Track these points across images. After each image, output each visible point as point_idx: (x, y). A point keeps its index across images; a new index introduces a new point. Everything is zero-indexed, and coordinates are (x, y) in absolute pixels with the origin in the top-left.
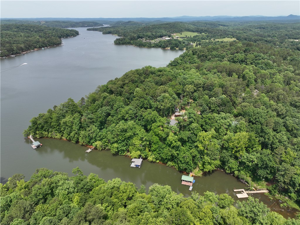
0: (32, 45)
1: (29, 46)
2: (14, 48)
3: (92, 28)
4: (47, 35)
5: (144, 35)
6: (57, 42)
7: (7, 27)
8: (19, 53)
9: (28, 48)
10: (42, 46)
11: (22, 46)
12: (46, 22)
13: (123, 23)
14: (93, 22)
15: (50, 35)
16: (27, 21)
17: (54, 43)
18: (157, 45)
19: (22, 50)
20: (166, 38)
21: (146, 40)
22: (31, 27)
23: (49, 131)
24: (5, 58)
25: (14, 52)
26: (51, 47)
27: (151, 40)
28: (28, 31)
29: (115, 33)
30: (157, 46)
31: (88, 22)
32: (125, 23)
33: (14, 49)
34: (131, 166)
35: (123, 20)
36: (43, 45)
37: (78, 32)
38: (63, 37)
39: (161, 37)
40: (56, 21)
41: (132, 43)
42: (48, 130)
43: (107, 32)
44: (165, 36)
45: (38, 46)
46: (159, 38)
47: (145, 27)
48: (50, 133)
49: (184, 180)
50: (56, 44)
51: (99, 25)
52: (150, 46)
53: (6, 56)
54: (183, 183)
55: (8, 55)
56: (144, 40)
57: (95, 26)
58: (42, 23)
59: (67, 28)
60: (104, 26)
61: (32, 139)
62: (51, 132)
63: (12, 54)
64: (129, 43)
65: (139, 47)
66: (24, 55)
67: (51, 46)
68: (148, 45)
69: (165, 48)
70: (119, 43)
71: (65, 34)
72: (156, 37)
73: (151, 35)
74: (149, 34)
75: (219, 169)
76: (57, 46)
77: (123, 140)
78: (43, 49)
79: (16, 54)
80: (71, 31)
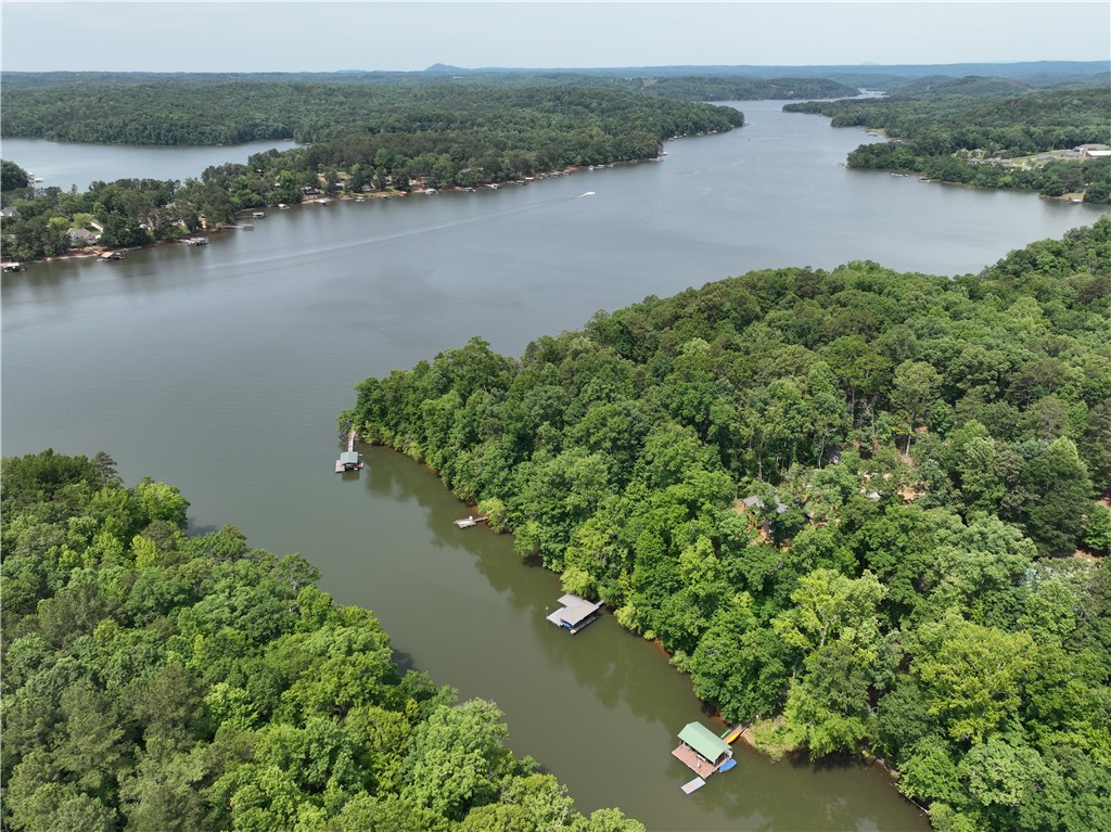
0: (560, 156)
1: (553, 159)
2: (503, 162)
3: (805, 101)
4: (629, 124)
5: (986, 135)
6: (645, 148)
8: (513, 179)
9: (547, 165)
10: (592, 159)
11: (531, 156)
12: (662, 80)
13: (940, 86)
14: (820, 82)
15: (638, 122)
16: (605, 77)
17: (633, 152)
18: (1027, 182)
19: (527, 169)
20: (1090, 152)
21: (986, 157)
22: (596, 96)
23: (400, 428)
24: (471, 191)
25: (500, 174)
26: (622, 165)
27: (1014, 157)
28: (580, 108)
29: (878, 124)
30: (1024, 185)
31: (804, 81)
32: (947, 85)
33: (503, 166)
34: (549, 618)
35: (949, 74)
36: (597, 157)
37: (742, 117)
38: (682, 134)
39: (1072, 143)
40: (691, 78)
41: (920, 166)
42: (397, 424)
43: (849, 118)
44: (1094, 141)
45: (579, 159)
46: (1056, 148)
47: (1009, 102)
48: (398, 437)
49: (686, 744)
50: (638, 157)
51: (840, 91)
52: (990, 183)
53: (474, 186)
54: (680, 753)
55: (480, 182)
56: (978, 158)
57: (825, 96)
58: (646, 84)
59: (709, 103)
60: (859, 97)
61: (351, 443)
62: (403, 433)
63: (494, 181)
64: (908, 167)
65: (943, 185)
66: (525, 184)
67: (622, 160)
68: (984, 177)
69: (1059, 194)
70: (867, 161)
71: (690, 124)
72: (1043, 146)
73: (1020, 137)
74: (1015, 130)
75: (882, 761)
76: (639, 163)
77: (553, 516)
78: (591, 168)
79: (503, 180)
80: (719, 111)
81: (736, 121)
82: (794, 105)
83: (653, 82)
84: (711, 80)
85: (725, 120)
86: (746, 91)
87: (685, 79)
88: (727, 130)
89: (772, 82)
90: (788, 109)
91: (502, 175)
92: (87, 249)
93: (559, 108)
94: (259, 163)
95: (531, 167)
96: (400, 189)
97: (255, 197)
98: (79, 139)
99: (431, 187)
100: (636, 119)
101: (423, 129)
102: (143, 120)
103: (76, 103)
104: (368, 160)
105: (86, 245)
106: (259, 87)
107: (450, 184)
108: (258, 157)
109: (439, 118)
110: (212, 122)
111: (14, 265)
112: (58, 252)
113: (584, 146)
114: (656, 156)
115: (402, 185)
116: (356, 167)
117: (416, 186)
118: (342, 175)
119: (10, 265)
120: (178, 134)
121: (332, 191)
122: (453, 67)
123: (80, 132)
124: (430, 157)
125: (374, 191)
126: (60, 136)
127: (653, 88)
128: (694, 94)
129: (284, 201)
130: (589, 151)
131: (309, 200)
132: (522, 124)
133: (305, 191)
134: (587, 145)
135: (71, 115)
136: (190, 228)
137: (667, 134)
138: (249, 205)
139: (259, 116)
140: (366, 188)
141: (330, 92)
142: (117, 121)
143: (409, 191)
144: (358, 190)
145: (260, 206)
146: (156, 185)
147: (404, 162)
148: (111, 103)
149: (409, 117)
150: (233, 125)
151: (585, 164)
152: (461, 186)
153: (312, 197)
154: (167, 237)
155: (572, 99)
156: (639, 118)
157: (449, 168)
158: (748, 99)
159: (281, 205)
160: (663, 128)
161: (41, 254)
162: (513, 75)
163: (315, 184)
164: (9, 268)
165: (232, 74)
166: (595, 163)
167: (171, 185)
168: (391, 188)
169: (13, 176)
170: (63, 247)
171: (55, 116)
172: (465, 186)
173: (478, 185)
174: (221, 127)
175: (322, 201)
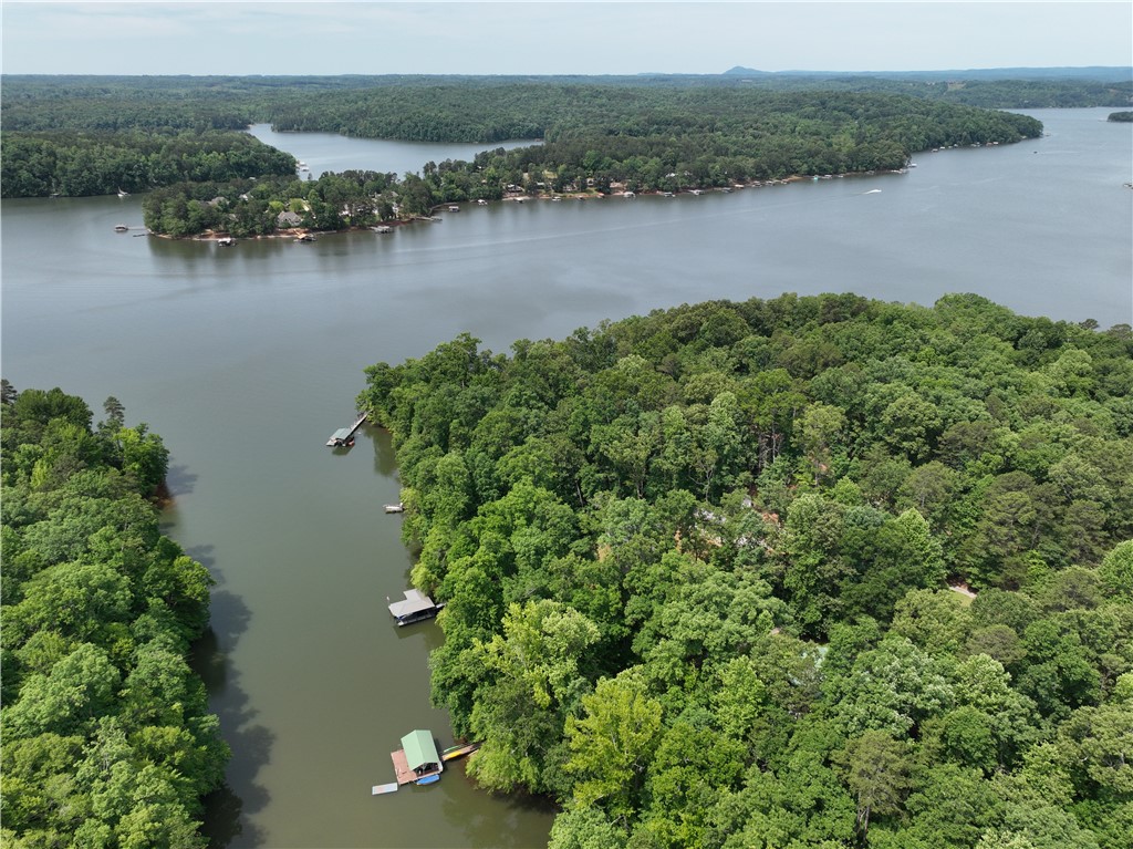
0: (783, 164)
1: (773, 166)
6: (887, 159)
7: (795, 101)
8: (722, 186)
9: (765, 172)
10: (819, 168)
11: (750, 163)
12: (971, 85)
17: (872, 162)
19: (740, 176)
24: (671, 196)
25: (706, 180)
26: (856, 176)
33: (712, 173)
36: (826, 166)
37: (1040, 126)
45: (805, 167)
48: (393, 421)
49: (403, 749)
50: (877, 168)
53: (676, 191)
54: (396, 757)
55: (682, 188)
58: (951, 88)
63: (698, 187)
67: (857, 170)
71: (965, 133)
76: (877, 175)
78: (816, 178)
79: (709, 186)
80: (1009, 119)
81: (1032, 131)
82: (1124, 114)
83: (959, 87)
84: (1031, 84)
85: (1012, 130)
86: (1073, 97)
87: (1000, 83)
88: (1014, 141)
89: (1113, 86)
90: (1114, 118)
91: (710, 183)
92: (290, 230)
93: (819, 114)
94: (484, 159)
95: (745, 173)
96: (600, 191)
97: (459, 192)
98: (364, 135)
99: (631, 190)
100: (895, 128)
101: (659, 131)
102: (416, 119)
103: (372, 103)
104: (576, 162)
105: (290, 227)
106: (533, 88)
107: (651, 188)
108: (484, 155)
109: (678, 121)
110: (473, 121)
111: (228, 240)
112: (266, 231)
113: (812, 154)
114: (901, 166)
115: (604, 188)
116: (562, 167)
117: (618, 189)
118: (547, 173)
119: (225, 240)
120: (442, 132)
121: (533, 190)
122: (753, 70)
123: (366, 128)
124: (639, 160)
125: (576, 192)
126: (350, 131)
127: (957, 93)
128: (1004, 100)
129: (486, 198)
130: (818, 160)
131: (509, 197)
132: (763, 130)
133: (507, 188)
134: (817, 153)
135: (364, 114)
136: (382, 216)
137: (932, 144)
138: (451, 199)
139: (517, 117)
140: (569, 188)
141: (596, 94)
142: (394, 119)
143: (609, 193)
144: (559, 190)
145: (462, 201)
146: (377, 176)
147: (610, 164)
148: (401, 102)
149: (648, 121)
150: (492, 124)
151: (810, 173)
152: (663, 190)
153: (513, 194)
154: (362, 224)
155: (838, 104)
156: (901, 125)
157: (653, 172)
158: (1074, 106)
159: (480, 201)
160: (928, 137)
161: (253, 233)
162: (809, 78)
163: (518, 181)
164: (224, 242)
165: (532, 77)
166: (822, 172)
167: (390, 177)
168: (593, 189)
169: (283, 165)
170: (270, 228)
171: (352, 114)
172: (666, 191)
173: (679, 190)
174: (480, 126)
175: (519, 199)
